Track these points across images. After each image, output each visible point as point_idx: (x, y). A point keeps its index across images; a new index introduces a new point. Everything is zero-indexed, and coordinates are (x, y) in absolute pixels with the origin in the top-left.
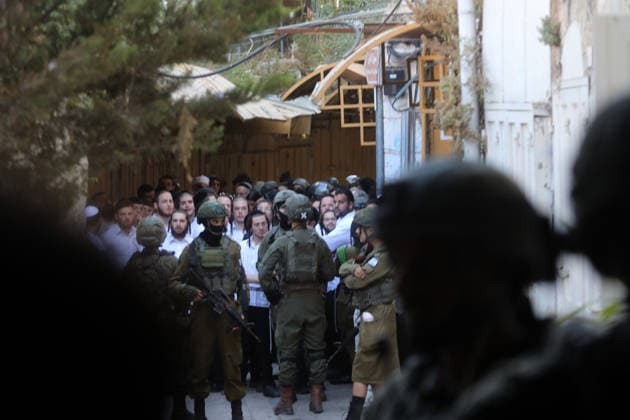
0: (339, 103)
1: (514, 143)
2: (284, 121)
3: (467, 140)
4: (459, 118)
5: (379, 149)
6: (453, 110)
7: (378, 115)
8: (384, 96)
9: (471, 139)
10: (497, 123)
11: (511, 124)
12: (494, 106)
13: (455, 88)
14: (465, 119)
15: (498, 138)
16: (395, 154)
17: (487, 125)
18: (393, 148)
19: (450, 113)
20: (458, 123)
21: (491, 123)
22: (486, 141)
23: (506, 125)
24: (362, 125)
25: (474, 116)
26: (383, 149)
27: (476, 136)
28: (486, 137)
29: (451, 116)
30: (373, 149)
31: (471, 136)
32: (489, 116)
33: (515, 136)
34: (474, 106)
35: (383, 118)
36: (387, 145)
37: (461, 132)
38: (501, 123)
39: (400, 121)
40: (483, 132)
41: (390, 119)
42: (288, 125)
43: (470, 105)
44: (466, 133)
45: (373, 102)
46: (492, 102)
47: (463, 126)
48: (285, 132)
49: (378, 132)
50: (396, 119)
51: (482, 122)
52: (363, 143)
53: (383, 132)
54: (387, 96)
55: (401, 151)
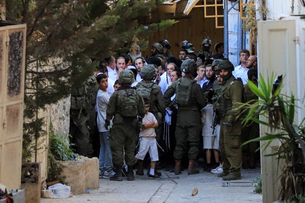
0: (203, 4)
5: (225, 30)
6: (251, 22)
7: (225, 11)
8: (228, 1)
13: (253, 11)
16: (234, 34)
18: (233, 31)
19: (250, 24)
20: (254, 28)
24: (216, 16)
26: (228, 31)
30: (222, 30)
35: (228, 13)
37: (255, 33)
39: (237, 15)
41: (232, 14)
42: (174, 7)
47: (256, 30)
49: (225, 21)
50: (234, 14)
52: (217, 27)
53: (227, 21)
54: (230, 2)
55: (238, 33)
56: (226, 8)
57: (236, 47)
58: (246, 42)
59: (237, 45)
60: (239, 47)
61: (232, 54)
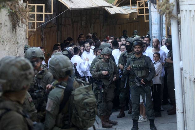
1: (192, 19)
2: (127, 14)
3: (172, 19)
4: (168, 9)
5: (150, 23)
6: (165, 6)
7: (150, 10)
8: (151, 4)
9: (174, 18)
10: (184, 11)
11: (190, 11)
12: (183, 3)
14: (170, 10)
15: (185, 17)
16: (156, 24)
17: (181, 12)
18: (155, 22)
20: (168, 11)
21: (182, 11)
22: (180, 19)
23: (188, 11)
24: (145, 14)
25: (175, 8)
26: (151, 23)
27: (176, 17)
28: (180, 17)
29: (164, 8)
30: (148, 22)
31: (173, 17)
32: (182, 8)
33: (192, 16)
34: (175, 3)
35: (151, 11)
36: (153, 21)
37: (169, 15)
38: (186, 10)
39: (157, 12)
40: (179, 15)
41: (153, 12)
42: (129, 15)
43: (173, 3)
44: (171, 16)
45: (148, 6)
46: (182, 1)
47: (170, 13)
48: (128, 18)
49: (150, 17)
50: (155, 12)
51: (178, 11)
52: (145, 21)
53: (151, 17)
54: (152, 4)
55: (158, 23)
56: (150, 8)
57: (157, 33)
58: (163, 30)
59: (157, 31)
60: (159, 33)
61: (154, 37)
